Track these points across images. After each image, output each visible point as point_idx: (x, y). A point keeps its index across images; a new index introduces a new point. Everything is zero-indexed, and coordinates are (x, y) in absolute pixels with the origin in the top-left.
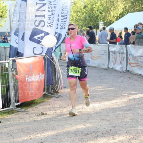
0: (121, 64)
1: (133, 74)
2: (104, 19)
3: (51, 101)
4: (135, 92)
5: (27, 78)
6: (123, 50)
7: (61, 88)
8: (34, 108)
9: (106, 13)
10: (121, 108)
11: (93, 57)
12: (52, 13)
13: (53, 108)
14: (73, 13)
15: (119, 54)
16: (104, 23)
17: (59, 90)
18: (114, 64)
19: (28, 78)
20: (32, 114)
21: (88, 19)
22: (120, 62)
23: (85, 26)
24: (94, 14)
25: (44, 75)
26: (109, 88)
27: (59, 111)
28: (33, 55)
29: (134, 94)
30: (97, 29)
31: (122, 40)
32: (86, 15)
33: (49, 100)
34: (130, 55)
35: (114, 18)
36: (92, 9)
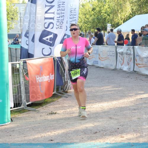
0: (128, 65)
1: (140, 74)
2: (111, 21)
3: (61, 101)
4: (142, 92)
6: (130, 51)
7: (70, 88)
8: (44, 107)
9: (113, 16)
10: (128, 107)
11: (101, 58)
12: (60, 15)
13: (62, 107)
14: (81, 15)
15: (126, 56)
16: (112, 25)
17: (68, 90)
18: (122, 65)
19: (38, 79)
20: (42, 113)
21: (96, 21)
22: (128, 63)
23: (93, 28)
24: (101, 16)
25: (54, 75)
26: (116, 88)
27: (68, 110)
28: (43, 56)
29: (141, 94)
30: (105, 31)
31: (129, 42)
32: (94, 17)
33: (59, 100)
34: (137, 56)
35: (122, 20)
36: (100, 12)
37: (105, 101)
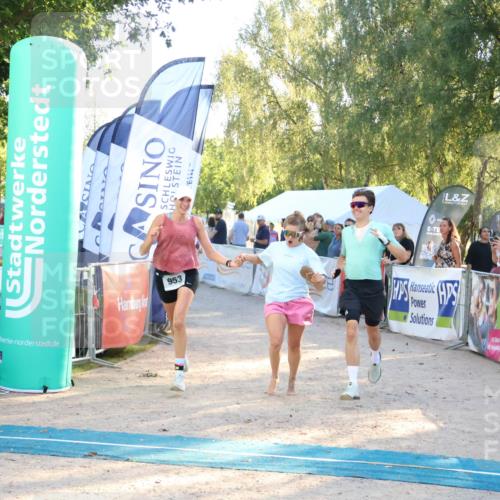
5: (119, 304)
8: (128, 360)
13: (165, 364)
19: (121, 304)
20: (129, 373)
25: (147, 299)
28: (130, 260)
29: (314, 348)
36: (211, 177)
37: (248, 358)
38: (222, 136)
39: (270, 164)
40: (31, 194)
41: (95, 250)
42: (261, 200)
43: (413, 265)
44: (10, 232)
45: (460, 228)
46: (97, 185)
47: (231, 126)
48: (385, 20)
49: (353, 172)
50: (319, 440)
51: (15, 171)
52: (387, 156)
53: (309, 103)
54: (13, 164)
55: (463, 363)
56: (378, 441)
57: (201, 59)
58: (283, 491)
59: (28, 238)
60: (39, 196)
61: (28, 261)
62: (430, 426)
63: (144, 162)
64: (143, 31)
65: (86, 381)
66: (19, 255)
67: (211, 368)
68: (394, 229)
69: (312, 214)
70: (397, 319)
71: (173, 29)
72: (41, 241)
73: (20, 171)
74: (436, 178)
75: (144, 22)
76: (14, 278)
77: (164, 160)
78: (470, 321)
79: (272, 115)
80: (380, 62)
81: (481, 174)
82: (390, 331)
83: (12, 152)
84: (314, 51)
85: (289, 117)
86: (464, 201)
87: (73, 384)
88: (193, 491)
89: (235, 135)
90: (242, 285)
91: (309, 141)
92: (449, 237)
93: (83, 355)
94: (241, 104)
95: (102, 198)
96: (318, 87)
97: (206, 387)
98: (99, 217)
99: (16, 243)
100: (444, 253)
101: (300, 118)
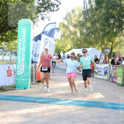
27: (52, 85)
36: (58, 46)
37: (66, 82)
38: (60, 38)
39: (69, 44)
40: (22, 50)
41: (35, 61)
42: (68, 51)
43: (99, 64)
44: (18, 57)
45: (108, 56)
46: (35, 48)
47: (62, 36)
48: (92, 15)
49: (86, 45)
50: (80, 99)
51: (19, 45)
52: (93, 42)
53: (77, 31)
54: (19, 44)
55: (109, 84)
56: (92, 99)
57: (55, 23)
58: (73, 110)
59: (21, 59)
60: (24, 50)
61: (21, 63)
62: (103, 96)
63: (44, 43)
64: (44, 18)
65: (33, 87)
66: (20, 62)
67: (58, 85)
68: (95, 56)
69: (78, 53)
70: (96, 75)
71: (50, 17)
72: (24, 59)
73: (20, 45)
74: (103, 46)
75: (44, 16)
76: (19, 66)
77: (48, 43)
78: (110, 75)
79: (70, 34)
80: (91, 23)
81: (112, 45)
82: (94, 77)
83: (18, 41)
84: (78, 21)
85: (73, 34)
86: (109, 51)
87: (30, 88)
88: (55, 109)
89: (62, 38)
90: (64, 68)
91: (77, 39)
92: (106, 58)
93: (32, 82)
94: (64, 32)
95: (36, 50)
96: (79, 28)
97: (57, 88)
98: (35, 54)
99: (19, 59)
100: (105, 61)
101: (75, 35)
